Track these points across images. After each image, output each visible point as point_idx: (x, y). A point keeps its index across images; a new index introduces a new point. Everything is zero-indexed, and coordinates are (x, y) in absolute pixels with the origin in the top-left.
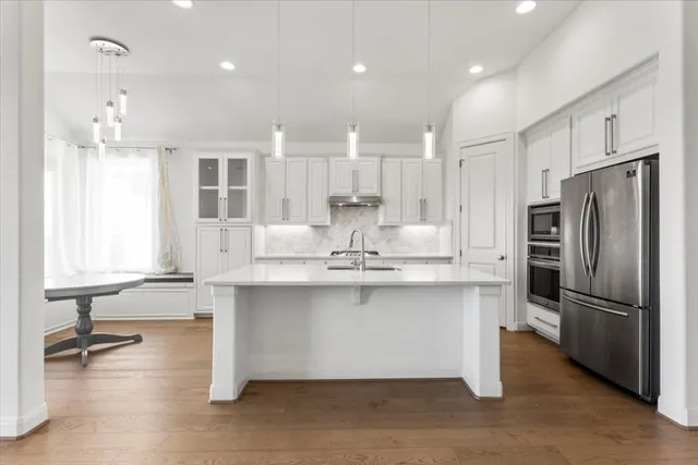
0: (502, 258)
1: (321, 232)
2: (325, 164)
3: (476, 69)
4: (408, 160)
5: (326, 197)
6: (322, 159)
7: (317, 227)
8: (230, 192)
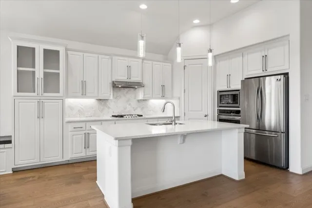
0: (206, 116)
1: (103, 103)
2: (110, 60)
3: (196, 21)
4: (156, 63)
5: (110, 81)
6: (108, 57)
7: (100, 100)
8: (45, 74)
